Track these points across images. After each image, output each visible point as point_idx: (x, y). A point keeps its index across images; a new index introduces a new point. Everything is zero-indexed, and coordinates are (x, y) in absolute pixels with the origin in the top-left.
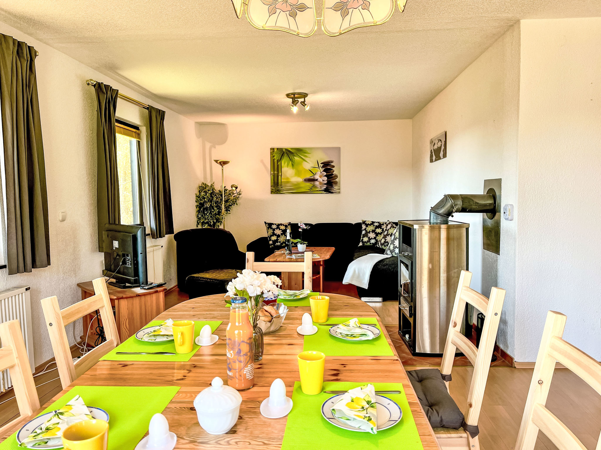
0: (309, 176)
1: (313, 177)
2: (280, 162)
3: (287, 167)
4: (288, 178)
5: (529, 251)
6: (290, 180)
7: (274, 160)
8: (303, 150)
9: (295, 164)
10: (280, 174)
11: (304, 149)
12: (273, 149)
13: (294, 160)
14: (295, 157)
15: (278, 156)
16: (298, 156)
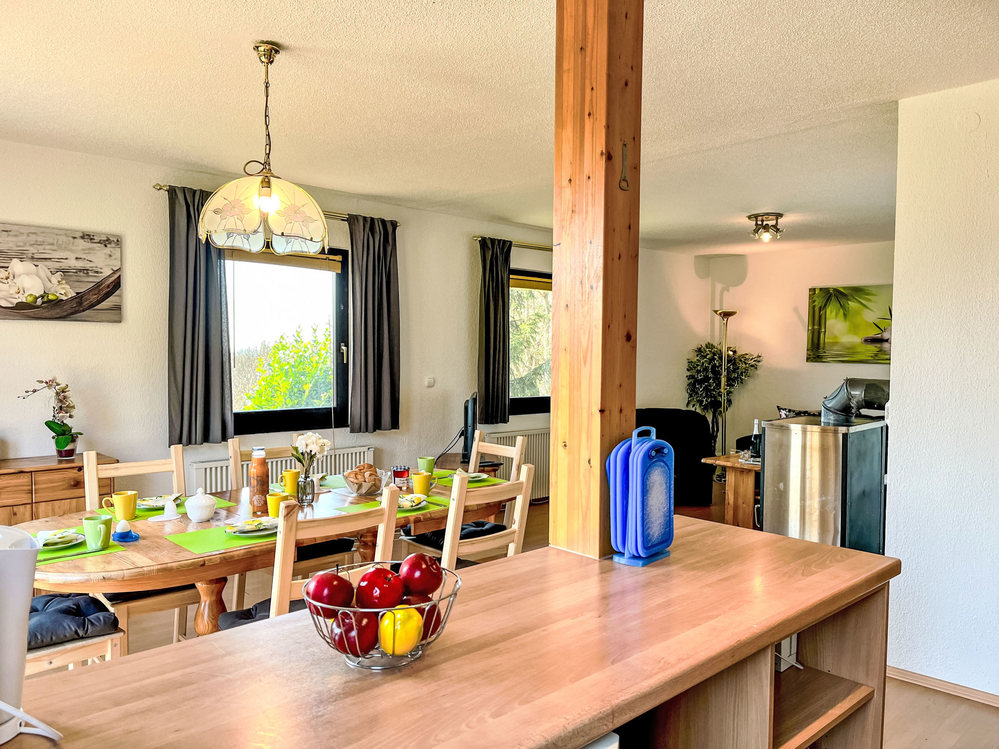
0: (873, 333)
1: (880, 336)
2: (824, 310)
3: (836, 319)
4: (835, 337)
5: (910, 481)
6: (840, 341)
7: (814, 307)
8: (864, 290)
9: (849, 313)
10: (823, 330)
11: (866, 288)
12: (813, 290)
13: (848, 307)
14: (849, 302)
15: (822, 300)
16: (855, 300)
